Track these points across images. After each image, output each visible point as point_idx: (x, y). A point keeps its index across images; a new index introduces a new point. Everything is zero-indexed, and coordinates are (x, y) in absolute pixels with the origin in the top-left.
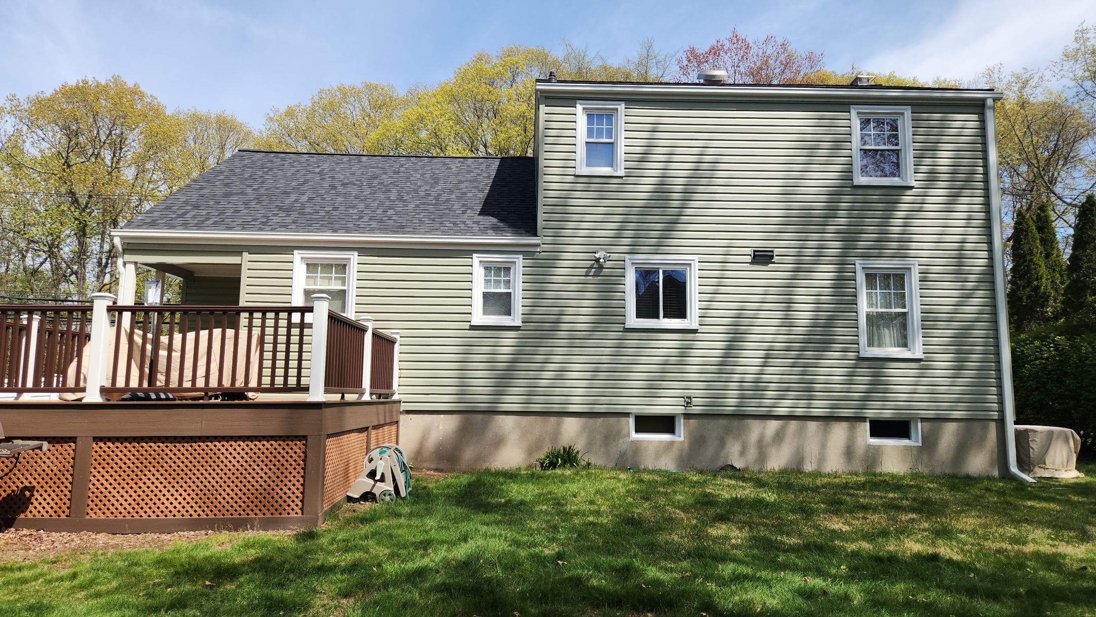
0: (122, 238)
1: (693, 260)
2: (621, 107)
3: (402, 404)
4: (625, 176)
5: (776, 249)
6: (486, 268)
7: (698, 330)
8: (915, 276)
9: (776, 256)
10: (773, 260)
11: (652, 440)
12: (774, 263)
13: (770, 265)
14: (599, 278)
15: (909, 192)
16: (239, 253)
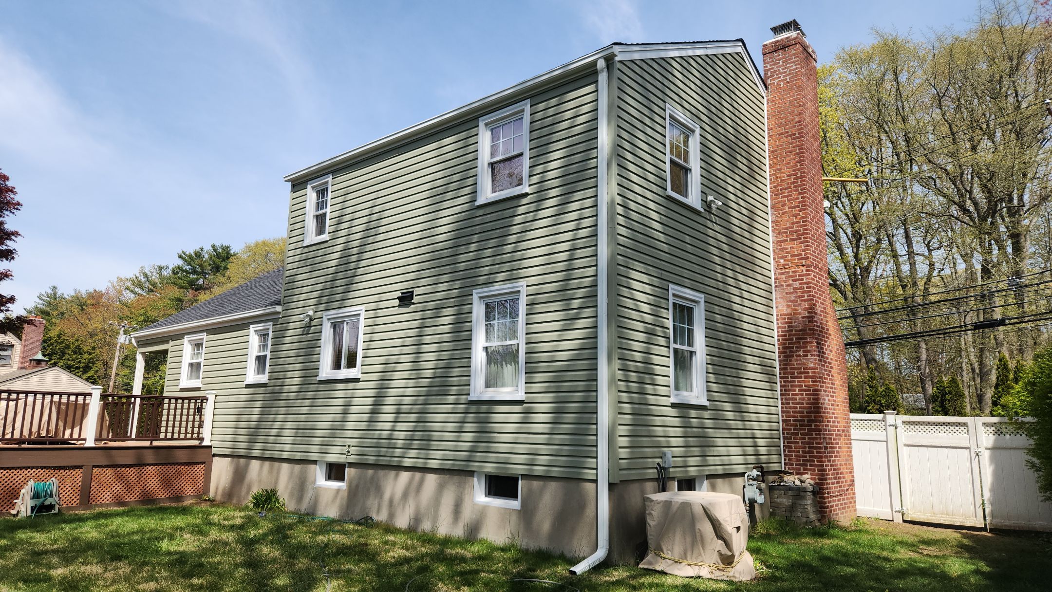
0: (135, 338)
1: (361, 310)
2: (329, 179)
3: (213, 449)
4: (330, 240)
5: (416, 289)
6: (260, 336)
7: (360, 379)
8: (523, 301)
9: (416, 295)
10: (413, 301)
11: (327, 487)
12: (414, 304)
13: (412, 306)
14: (310, 335)
15: (525, 201)
16: (167, 342)
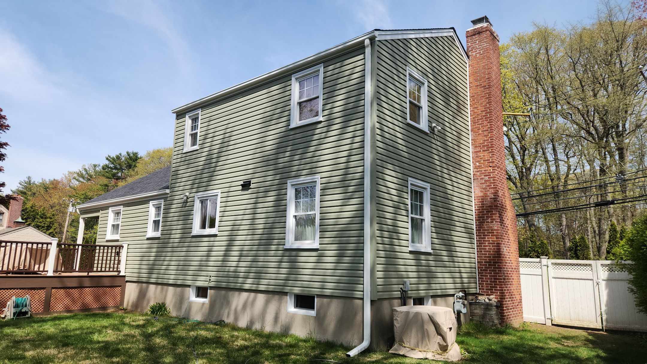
0: (79, 209)
1: (219, 192)
2: (199, 111)
3: (126, 278)
4: (200, 149)
5: (253, 180)
6: (156, 208)
8: (318, 188)
9: (252, 184)
10: (250, 187)
11: (197, 302)
12: (251, 188)
13: (250, 190)
14: (187, 208)
15: (320, 126)
16: (98, 211)
